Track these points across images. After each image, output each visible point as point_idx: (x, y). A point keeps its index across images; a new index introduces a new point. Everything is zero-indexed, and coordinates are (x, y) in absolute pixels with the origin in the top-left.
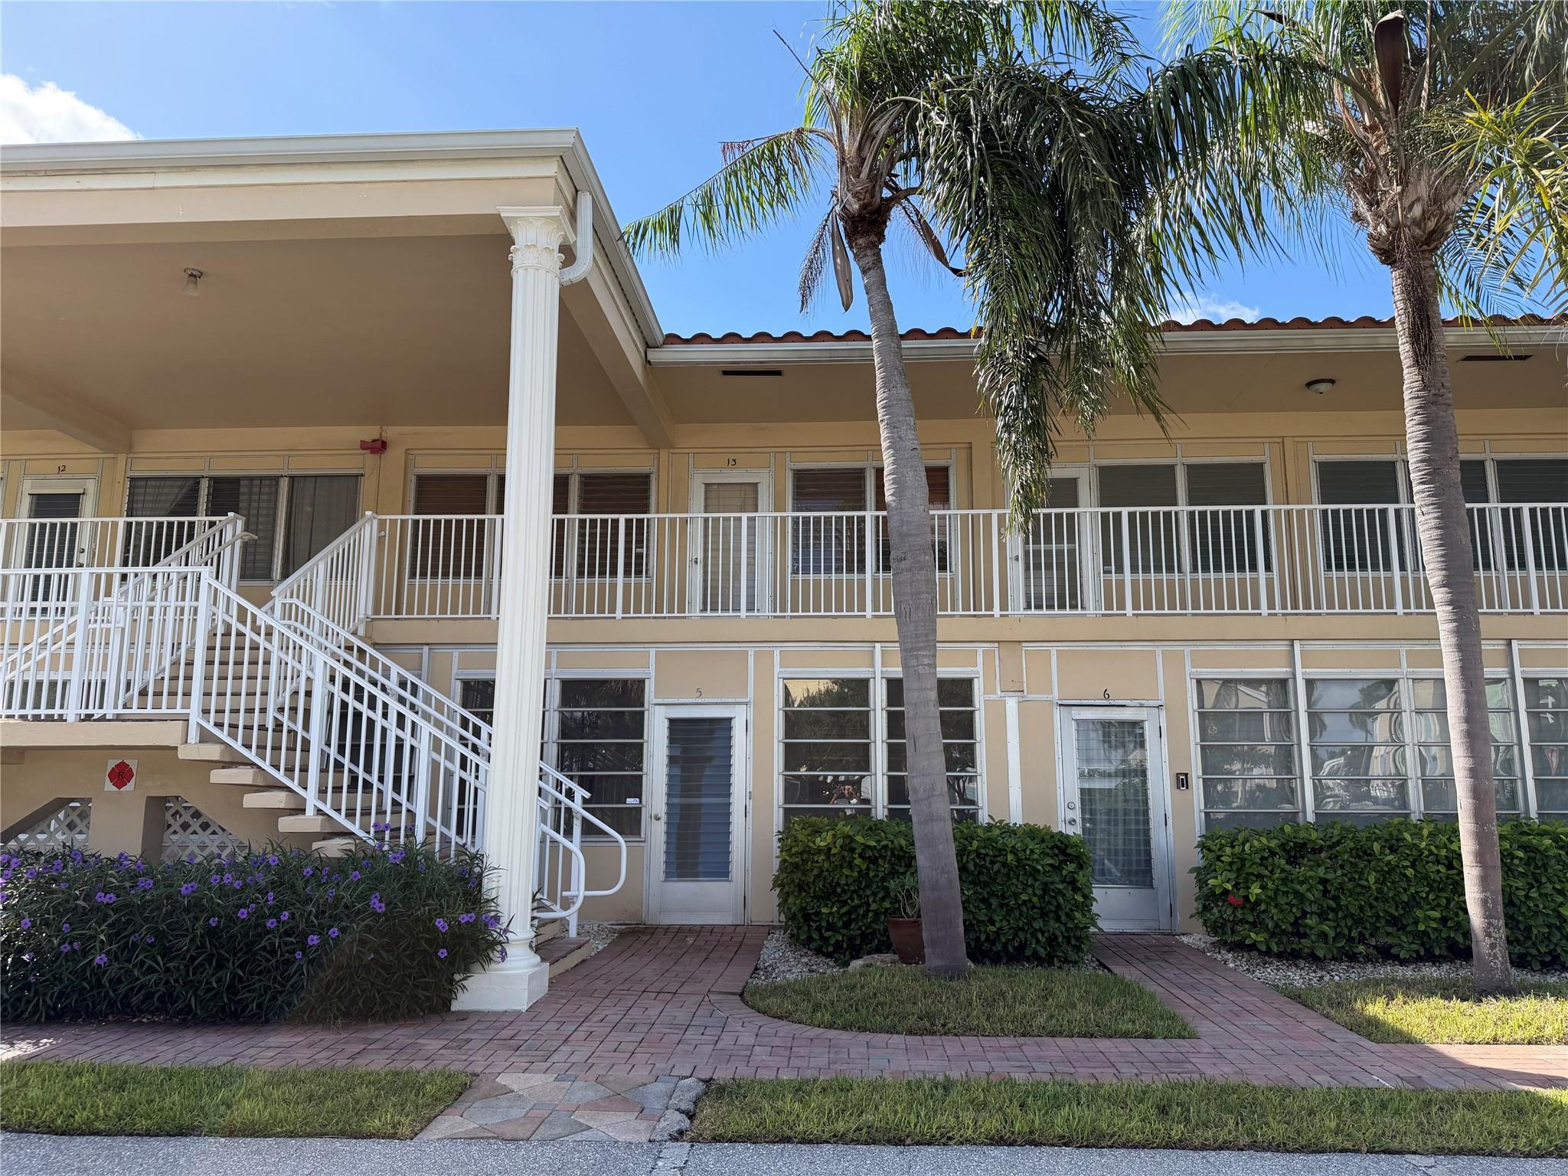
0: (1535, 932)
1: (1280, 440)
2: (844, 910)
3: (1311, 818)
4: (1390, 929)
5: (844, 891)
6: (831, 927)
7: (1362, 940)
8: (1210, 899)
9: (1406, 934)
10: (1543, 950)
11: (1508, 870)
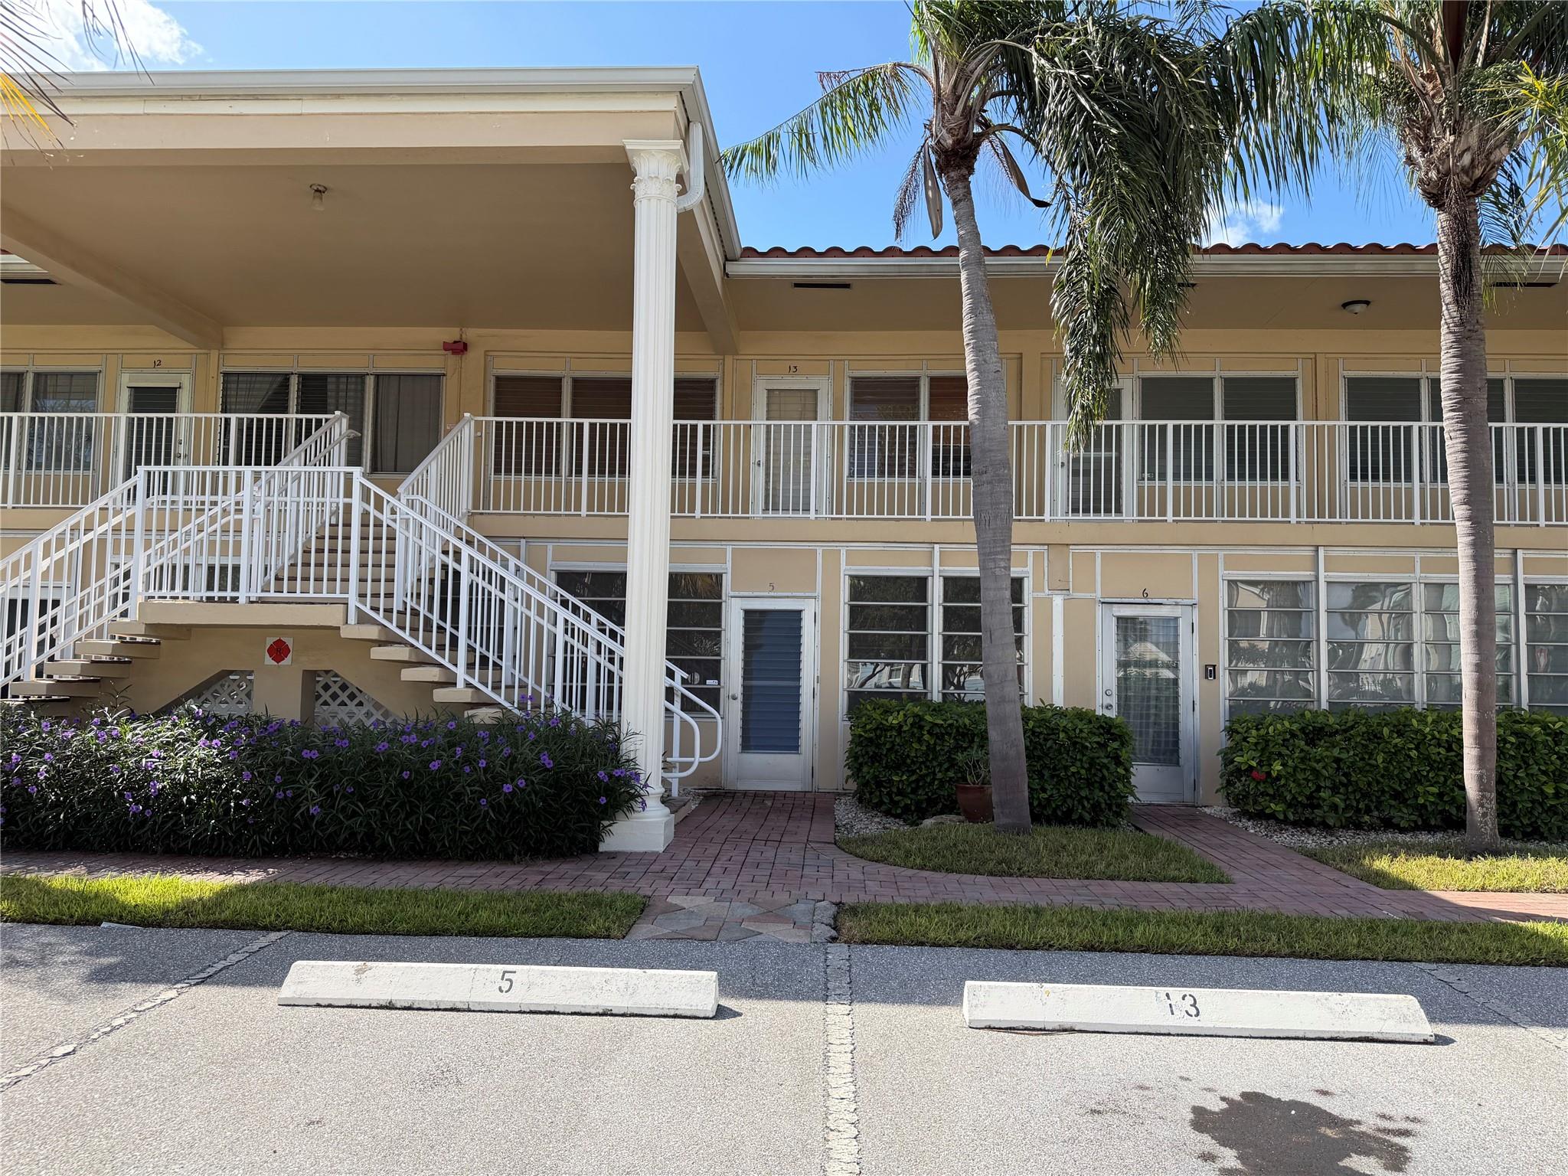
0: (1520, 806)
1: (1313, 356)
2: (914, 778)
3: (1325, 706)
4: (1393, 802)
5: (913, 762)
6: (900, 793)
7: (1368, 811)
8: (1233, 774)
9: (1407, 806)
10: (1526, 821)
11: (1501, 753)
